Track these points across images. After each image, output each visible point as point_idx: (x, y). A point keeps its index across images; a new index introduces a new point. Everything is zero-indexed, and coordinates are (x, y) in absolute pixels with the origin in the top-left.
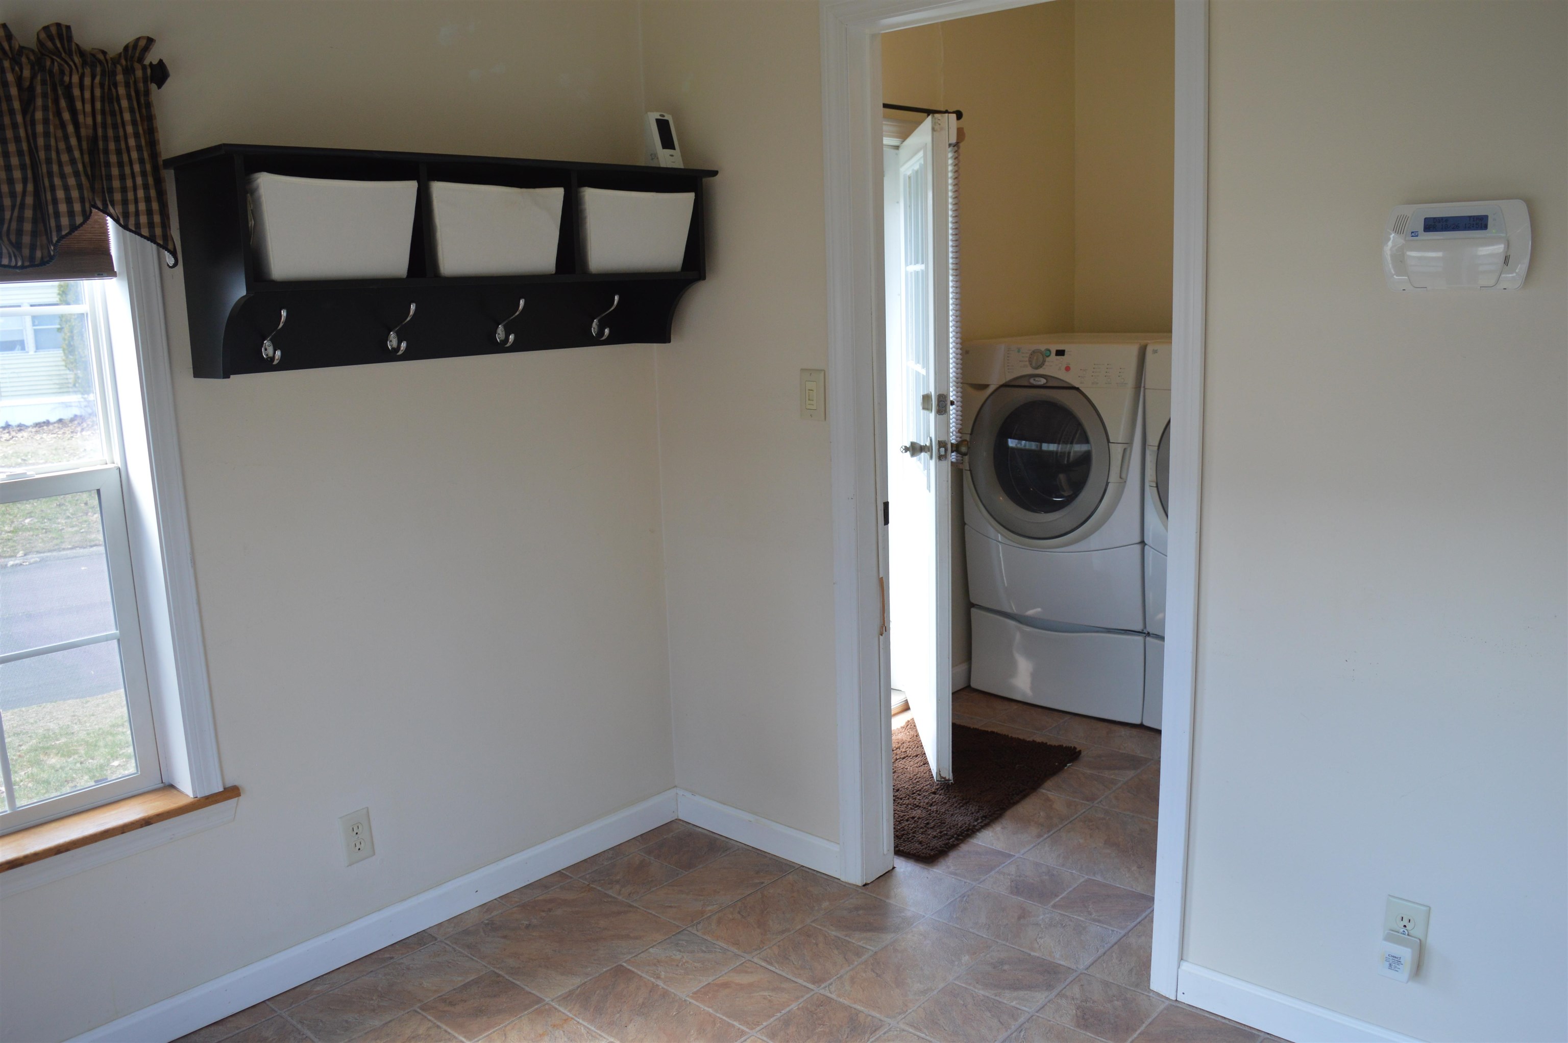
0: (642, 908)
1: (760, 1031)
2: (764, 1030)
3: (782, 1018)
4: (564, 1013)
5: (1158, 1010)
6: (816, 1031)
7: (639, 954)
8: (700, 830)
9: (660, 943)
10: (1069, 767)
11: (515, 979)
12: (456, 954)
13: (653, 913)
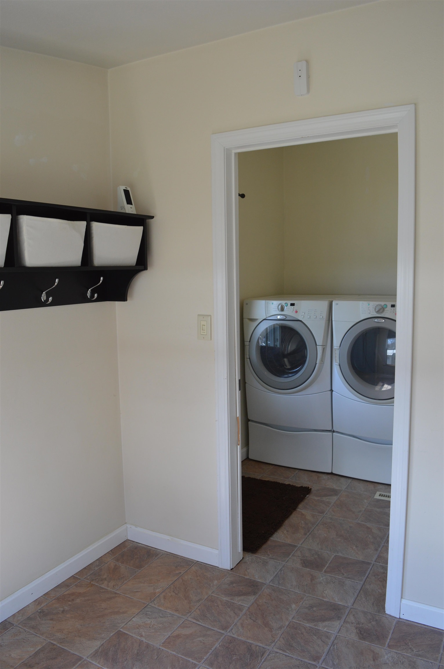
0: (122, 594)
1: (204, 662)
2: (205, 662)
3: (213, 653)
4: (96, 665)
5: (393, 624)
6: (233, 658)
7: (128, 622)
8: (140, 545)
9: (137, 614)
10: (307, 497)
11: (63, 646)
12: (27, 633)
13: (129, 596)
